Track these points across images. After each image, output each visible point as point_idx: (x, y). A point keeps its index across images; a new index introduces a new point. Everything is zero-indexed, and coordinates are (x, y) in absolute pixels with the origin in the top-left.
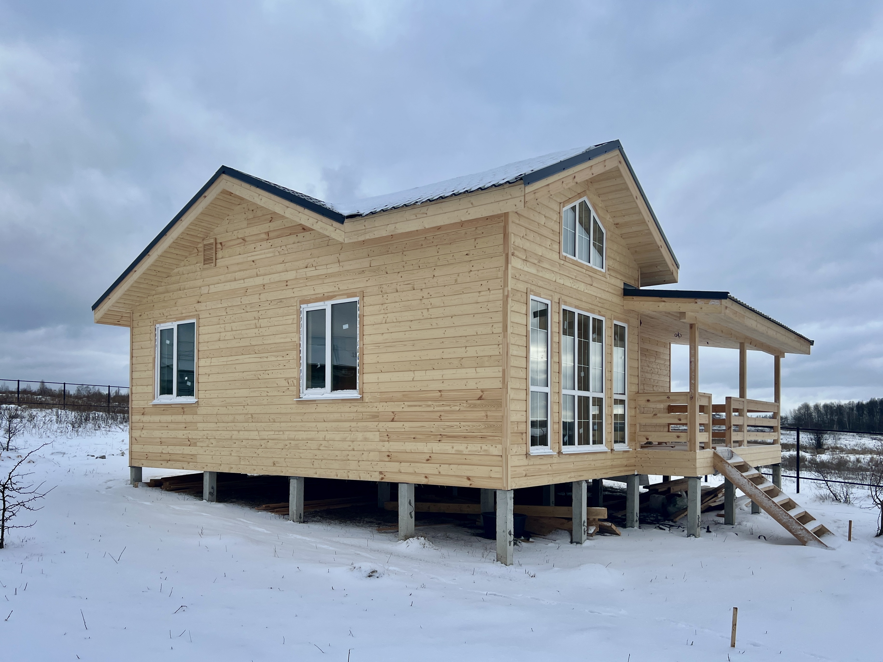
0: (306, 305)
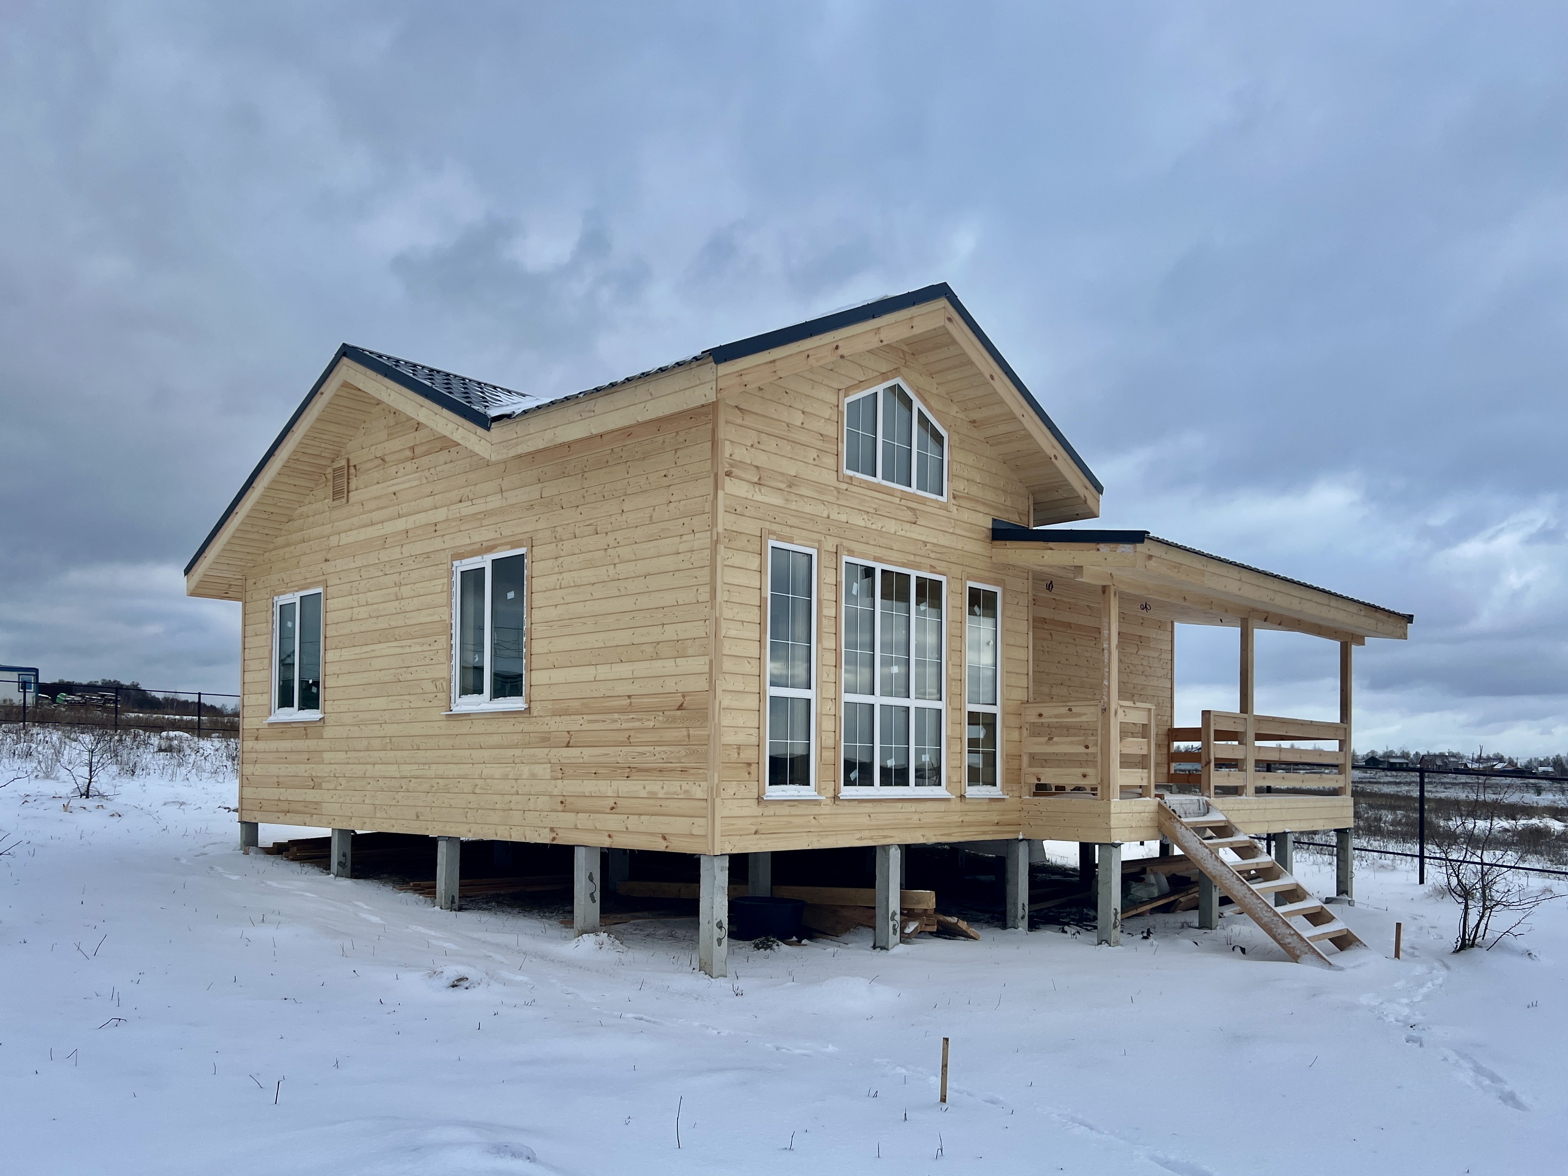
0: (460, 561)
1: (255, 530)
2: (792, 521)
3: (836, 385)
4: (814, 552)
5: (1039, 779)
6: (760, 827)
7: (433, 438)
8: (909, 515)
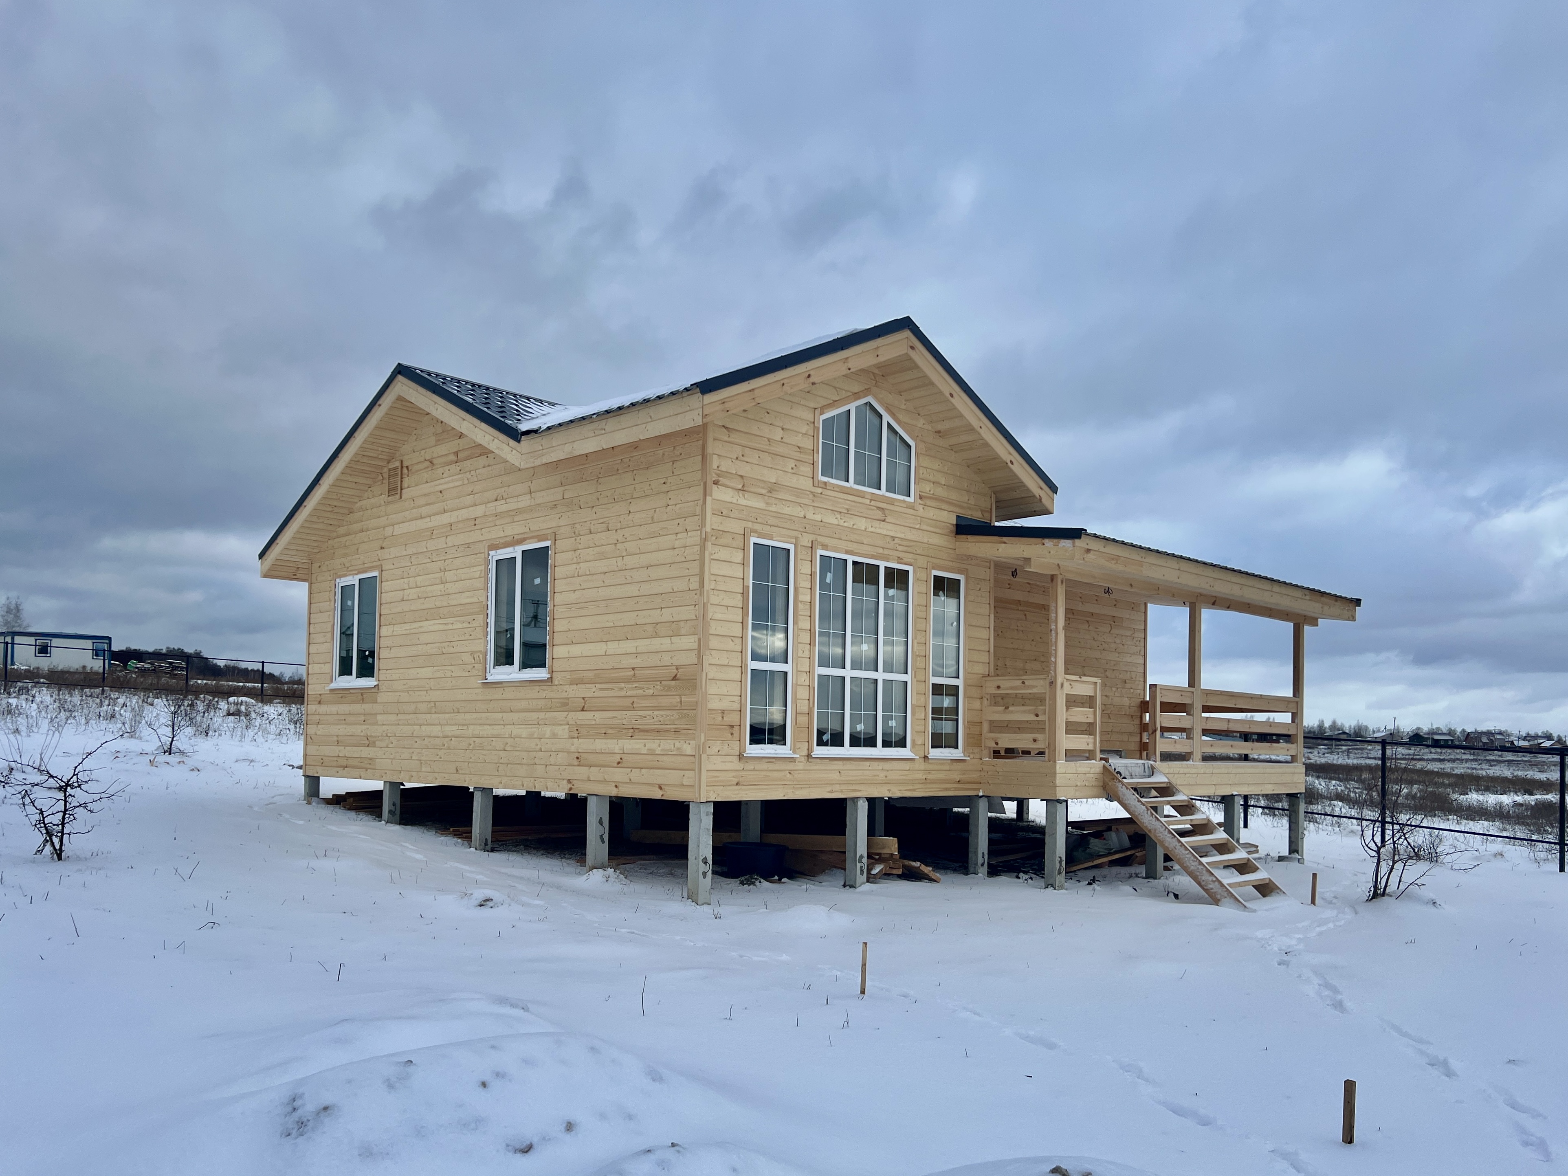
0: (495, 551)
1: (321, 520)
2: (772, 521)
3: (813, 405)
4: (791, 547)
5: (997, 744)
6: (741, 779)
7: (474, 445)
8: (879, 514)
